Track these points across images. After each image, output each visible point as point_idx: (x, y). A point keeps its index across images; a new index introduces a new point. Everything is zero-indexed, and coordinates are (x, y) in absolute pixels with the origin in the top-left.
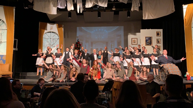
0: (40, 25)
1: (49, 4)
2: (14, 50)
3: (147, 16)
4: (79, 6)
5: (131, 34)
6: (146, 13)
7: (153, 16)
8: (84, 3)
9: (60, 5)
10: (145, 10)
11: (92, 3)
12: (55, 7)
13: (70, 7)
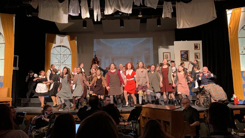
0: (47, 38)
1: (59, 10)
2: (13, 70)
3: (182, 24)
4: (97, 13)
5: (162, 47)
6: (181, 20)
7: (189, 24)
8: (103, 8)
9: (72, 12)
10: (179, 17)
11: (113, 9)
12: (66, 14)
13: (85, 13)
